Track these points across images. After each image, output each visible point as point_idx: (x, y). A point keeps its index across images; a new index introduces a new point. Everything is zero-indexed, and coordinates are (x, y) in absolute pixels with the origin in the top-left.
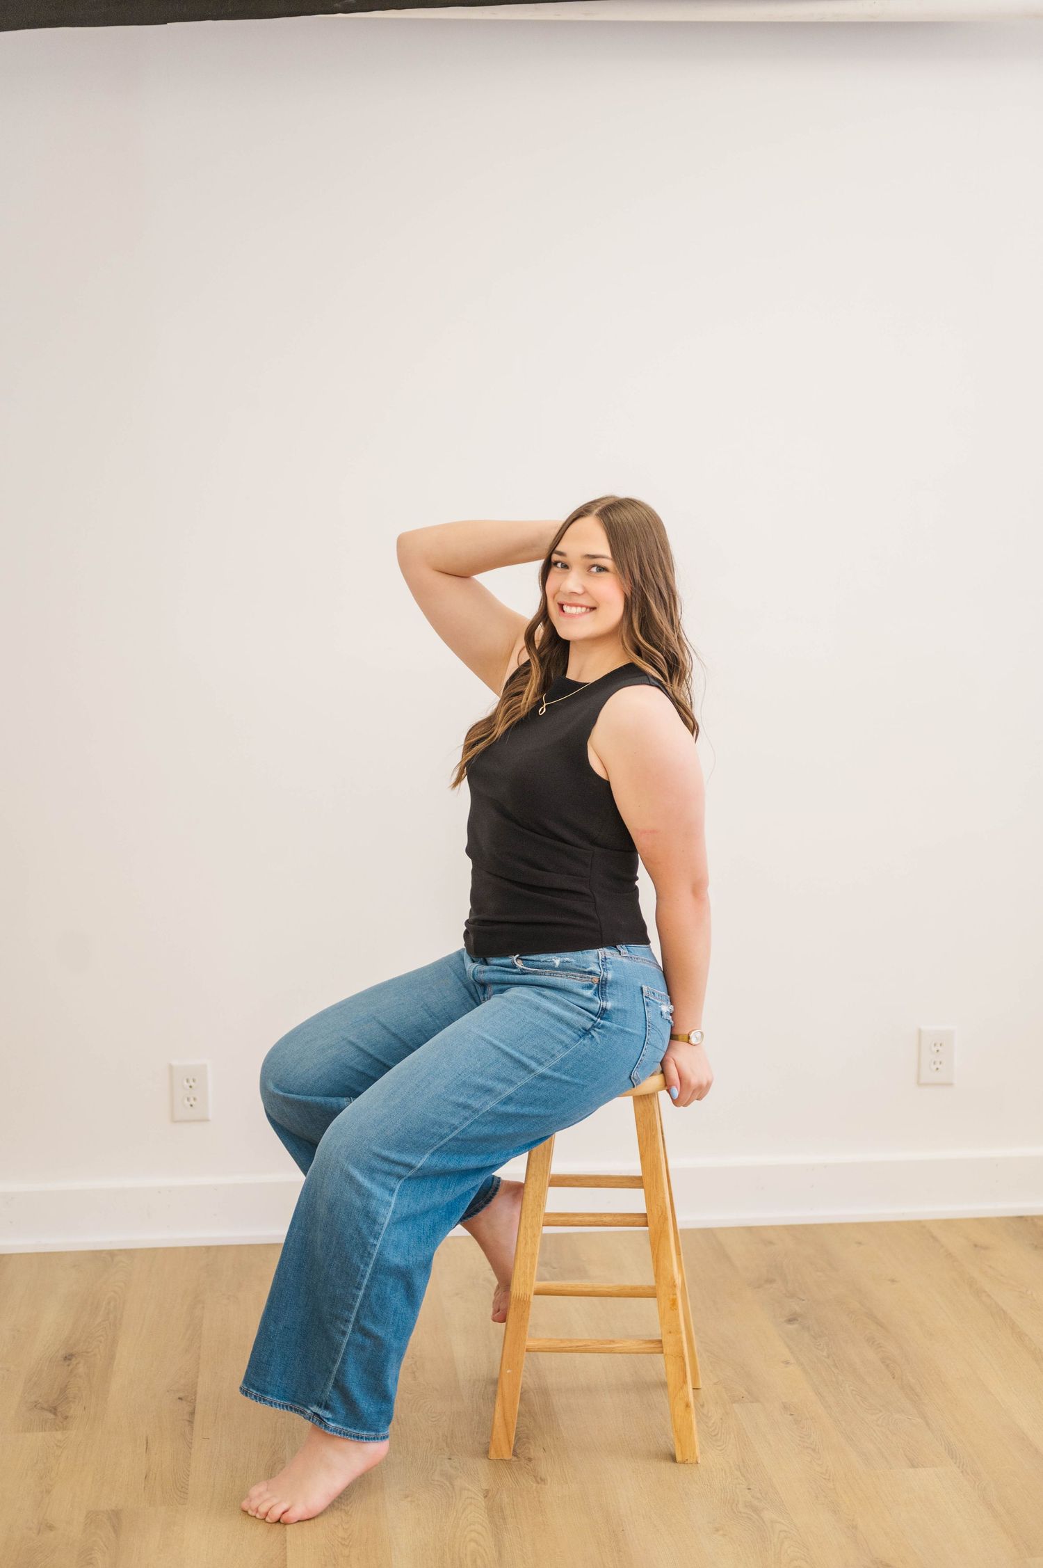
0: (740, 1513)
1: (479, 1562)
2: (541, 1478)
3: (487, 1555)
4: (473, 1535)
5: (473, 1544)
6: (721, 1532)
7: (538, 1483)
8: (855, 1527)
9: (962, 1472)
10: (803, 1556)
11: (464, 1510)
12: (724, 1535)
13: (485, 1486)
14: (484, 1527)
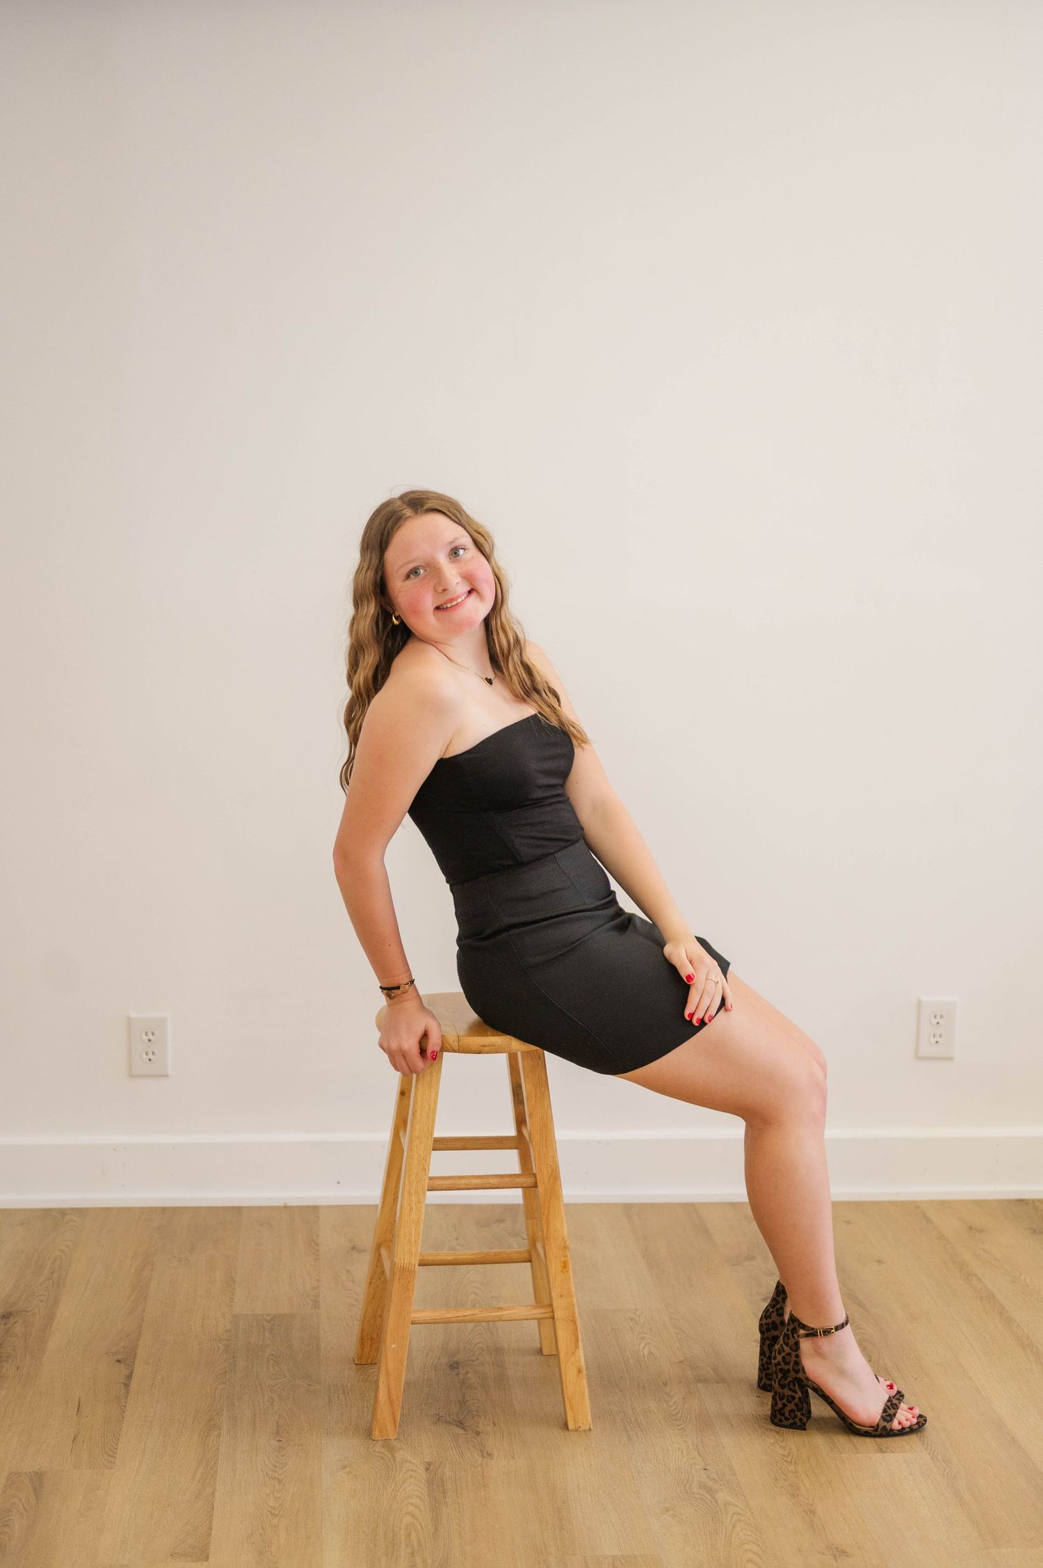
0: (694, 1493)
1: (413, 1536)
2: (487, 1453)
3: (422, 1529)
4: (411, 1508)
5: (409, 1518)
6: (671, 1513)
7: (484, 1457)
8: (813, 1512)
9: (932, 1458)
10: (755, 1540)
11: (403, 1483)
12: (674, 1516)
13: (428, 1459)
14: (421, 1499)
